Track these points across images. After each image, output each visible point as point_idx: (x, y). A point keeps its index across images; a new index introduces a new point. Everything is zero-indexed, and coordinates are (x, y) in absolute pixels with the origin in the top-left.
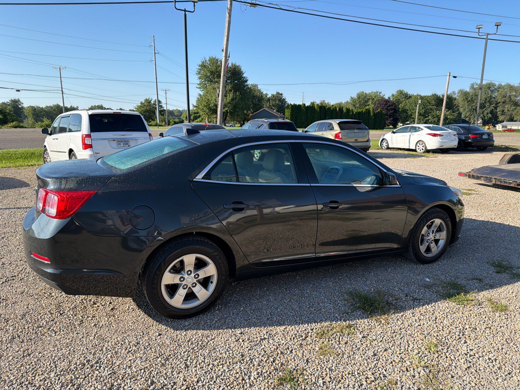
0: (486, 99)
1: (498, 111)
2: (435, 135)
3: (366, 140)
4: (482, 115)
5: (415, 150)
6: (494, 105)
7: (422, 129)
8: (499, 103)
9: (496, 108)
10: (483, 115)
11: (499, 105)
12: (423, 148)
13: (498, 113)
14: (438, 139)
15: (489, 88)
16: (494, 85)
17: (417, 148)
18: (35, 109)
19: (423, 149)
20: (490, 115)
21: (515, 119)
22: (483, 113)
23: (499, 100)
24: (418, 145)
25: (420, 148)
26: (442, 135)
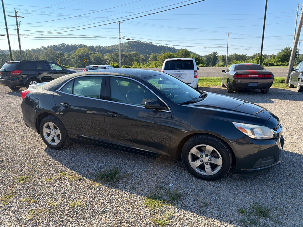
18: (224, 57)
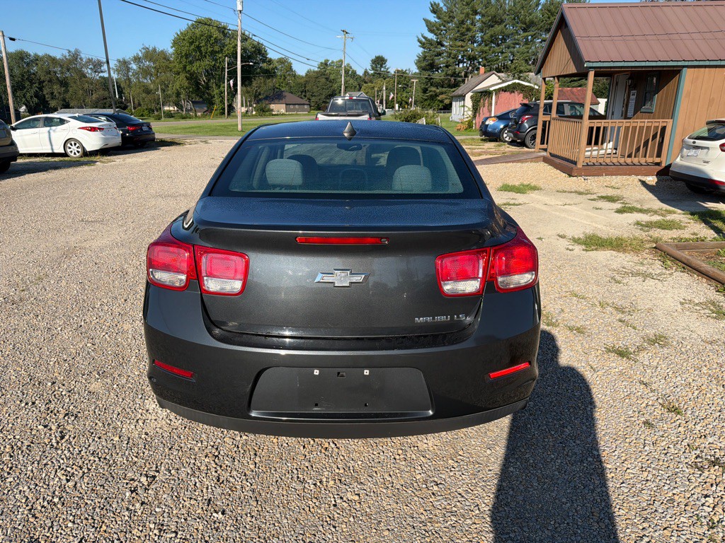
0: (23, 76)
1: (45, 92)
2: (93, 129)
3: (9, 143)
4: (24, 99)
5: (65, 155)
6: (37, 85)
7: (68, 122)
8: (44, 82)
9: (41, 89)
10: (26, 100)
11: (44, 84)
12: (80, 150)
13: (47, 96)
14: (98, 134)
15: (22, 59)
16: (28, 55)
17: (69, 150)
19: (78, 152)
20: (35, 100)
21: (71, 105)
22: (24, 96)
23: (42, 78)
24: (69, 145)
25: (74, 151)
26: (103, 129)
